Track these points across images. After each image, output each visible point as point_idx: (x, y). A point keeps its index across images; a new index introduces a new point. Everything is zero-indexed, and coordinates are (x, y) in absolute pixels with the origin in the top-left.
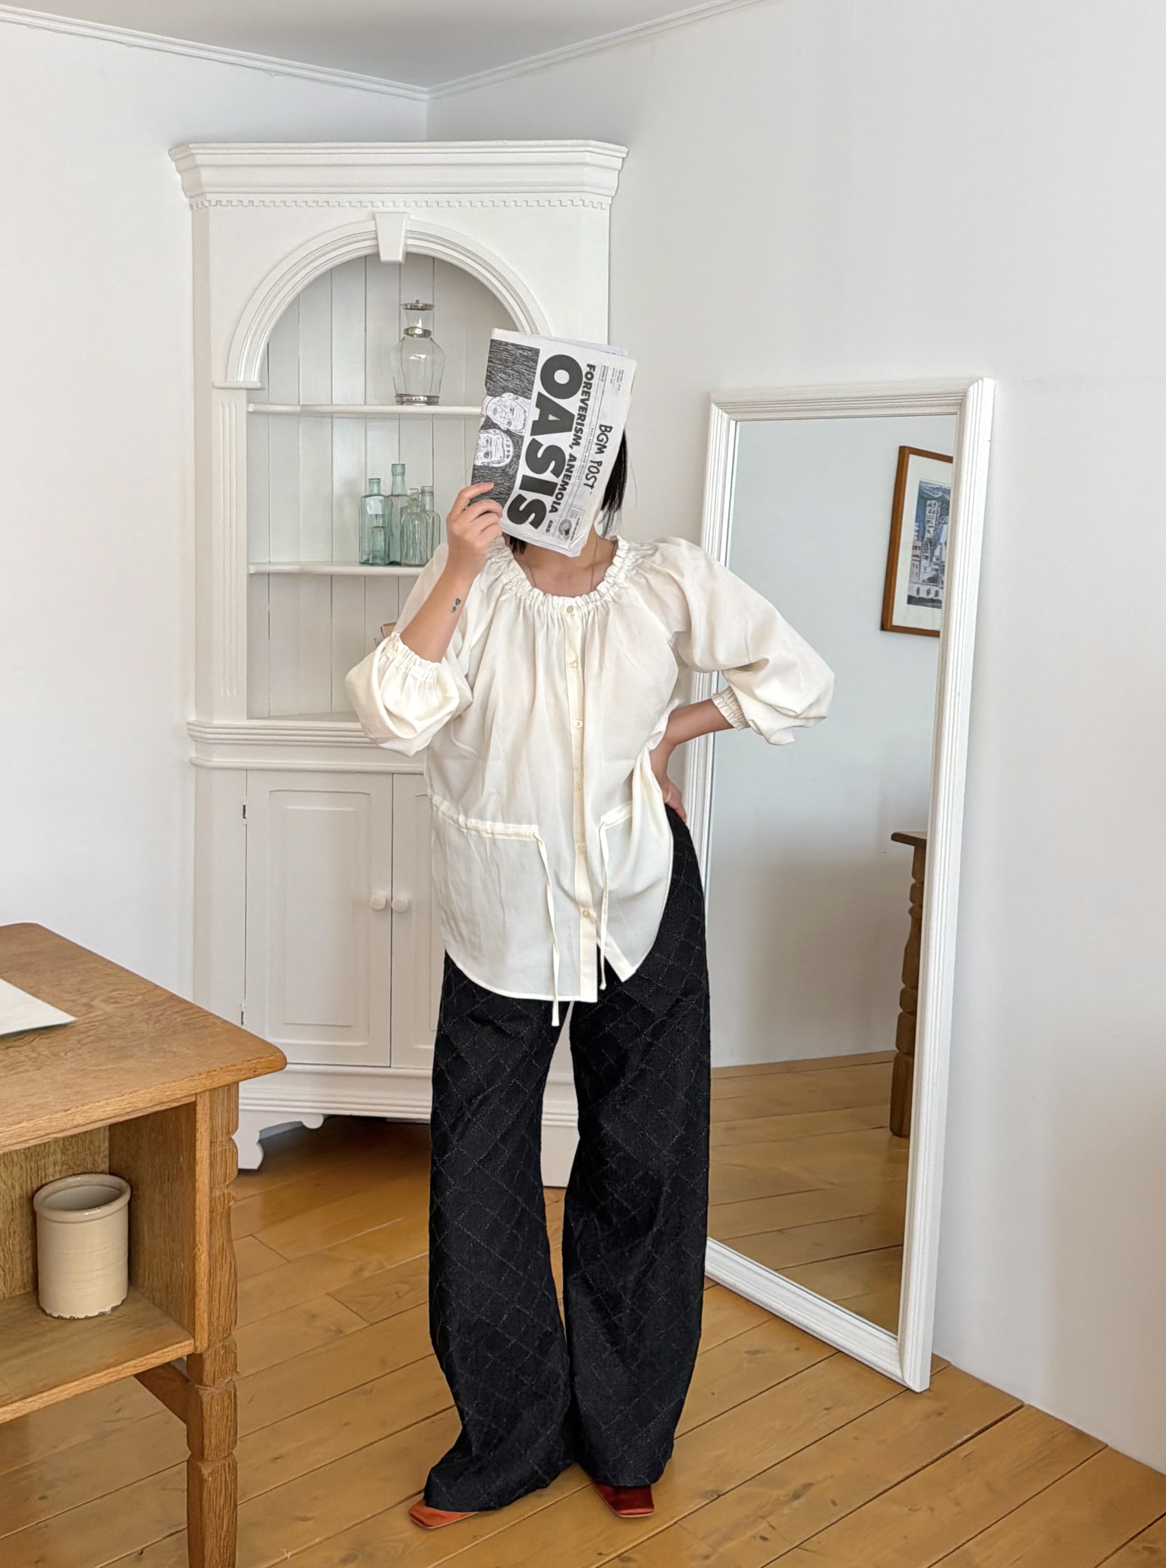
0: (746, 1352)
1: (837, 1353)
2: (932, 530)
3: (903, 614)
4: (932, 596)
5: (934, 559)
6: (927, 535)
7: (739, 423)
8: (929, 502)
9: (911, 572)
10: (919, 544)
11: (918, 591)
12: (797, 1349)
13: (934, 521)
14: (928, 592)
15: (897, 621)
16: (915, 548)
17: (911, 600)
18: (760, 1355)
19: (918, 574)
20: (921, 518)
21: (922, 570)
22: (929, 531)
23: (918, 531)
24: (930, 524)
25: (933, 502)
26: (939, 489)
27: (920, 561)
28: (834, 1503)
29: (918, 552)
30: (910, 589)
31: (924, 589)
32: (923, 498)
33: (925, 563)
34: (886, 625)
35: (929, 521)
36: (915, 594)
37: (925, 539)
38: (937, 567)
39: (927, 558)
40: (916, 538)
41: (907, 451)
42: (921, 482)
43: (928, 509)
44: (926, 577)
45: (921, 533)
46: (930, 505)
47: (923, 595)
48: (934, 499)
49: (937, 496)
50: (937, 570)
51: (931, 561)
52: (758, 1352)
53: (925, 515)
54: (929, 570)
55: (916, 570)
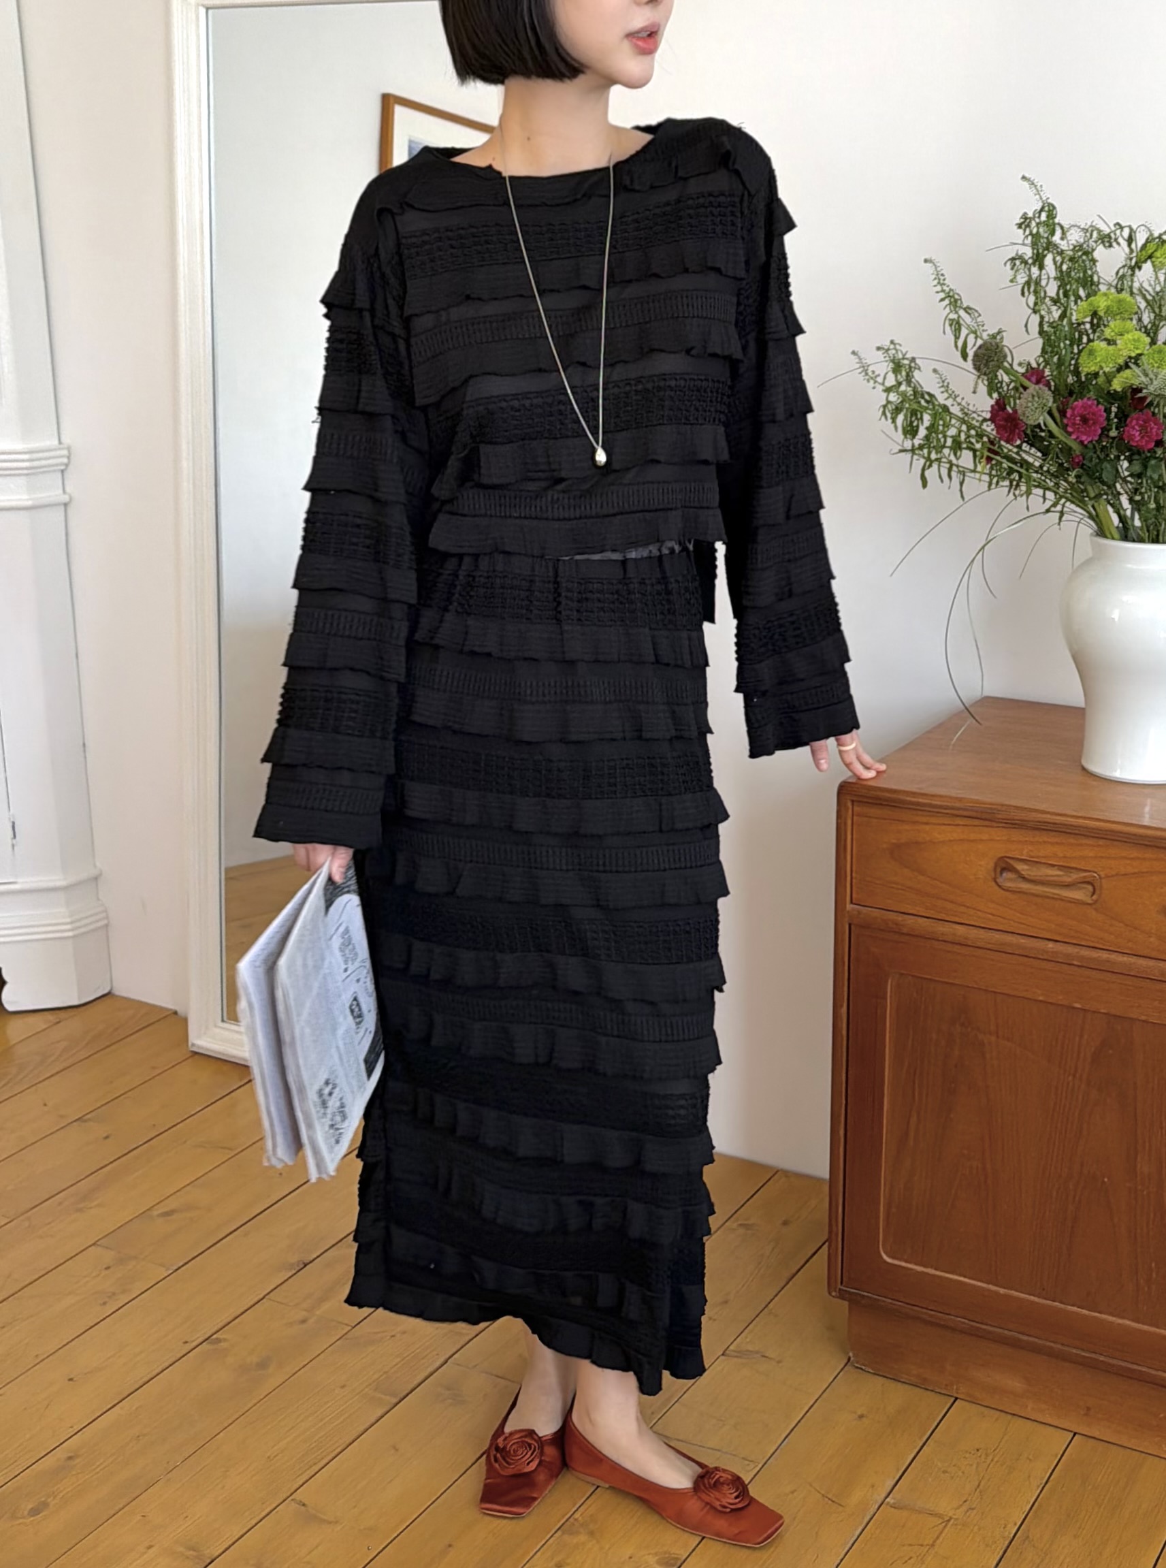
41: (392, 101)
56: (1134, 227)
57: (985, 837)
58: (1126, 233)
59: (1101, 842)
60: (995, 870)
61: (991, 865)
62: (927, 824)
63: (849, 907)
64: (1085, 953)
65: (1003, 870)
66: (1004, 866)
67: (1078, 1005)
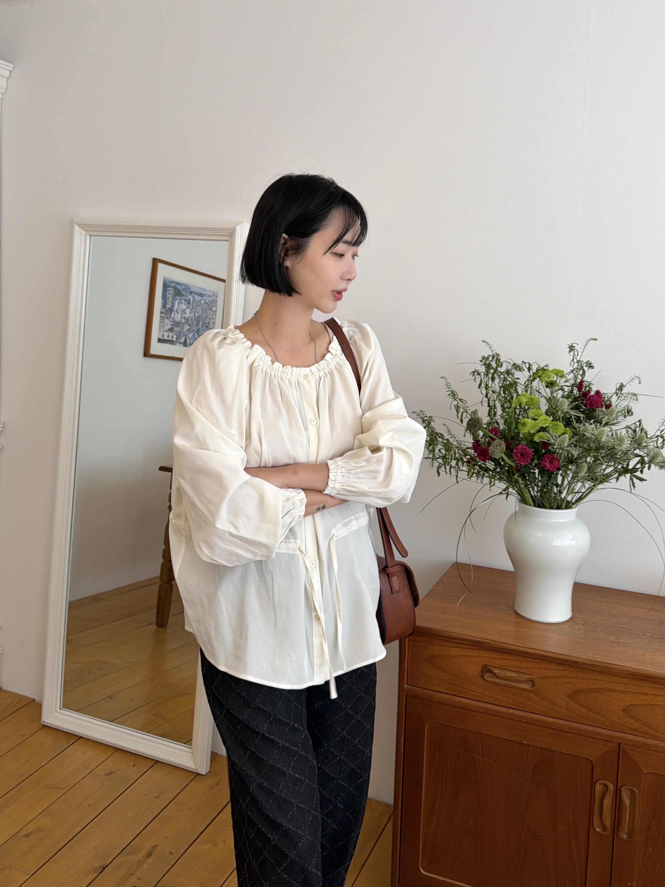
0: (105, 775)
1: (156, 762)
2: (170, 303)
3: (156, 348)
4: (170, 338)
5: (171, 319)
6: (168, 306)
7: (92, 237)
8: (168, 289)
9: (160, 326)
10: (163, 311)
11: (163, 336)
12: (134, 766)
13: (171, 299)
14: (168, 336)
15: (152, 352)
16: (161, 313)
17: (160, 341)
18: (113, 775)
19: (163, 327)
20: (164, 297)
21: (165, 324)
22: (168, 304)
23: (163, 304)
24: (169, 300)
25: (171, 288)
26: (174, 282)
27: (164, 320)
28: (171, 853)
29: (163, 315)
30: (159, 334)
31: (166, 334)
32: (165, 286)
33: (167, 321)
34: (147, 354)
35: (168, 299)
36: (161, 337)
37: (167, 308)
38: (172, 323)
39: (167, 318)
40: (162, 307)
41: (157, 261)
42: (164, 278)
43: (168, 292)
44: (167, 328)
45: (164, 305)
46: (169, 290)
47: (165, 337)
48: (171, 287)
49: (172, 286)
50: (172, 325)
51: (170, 319)
52: (112, 773)
53: (166, 295)
54: (169, 324)
55: (162, 325)
56: (531, 363)
57: (477, 655)
58: (527, 365)
59: (537, 660)
60: (482, 671)
61: (480, 669)
62: (447, 646)
63: (406, 686)
64: (530, 715)
65: (487, 672)
66: (486, 669)
67: (525, 742)
